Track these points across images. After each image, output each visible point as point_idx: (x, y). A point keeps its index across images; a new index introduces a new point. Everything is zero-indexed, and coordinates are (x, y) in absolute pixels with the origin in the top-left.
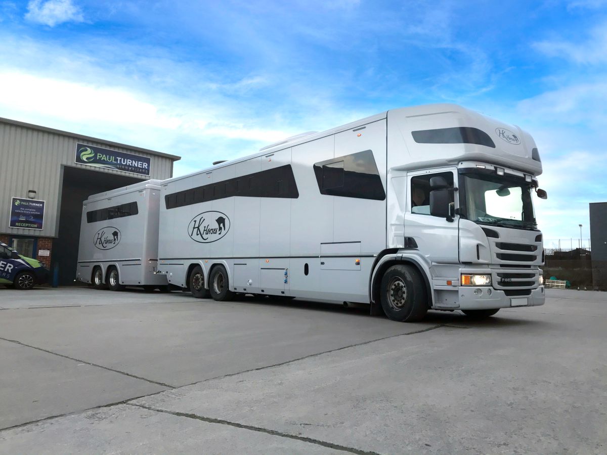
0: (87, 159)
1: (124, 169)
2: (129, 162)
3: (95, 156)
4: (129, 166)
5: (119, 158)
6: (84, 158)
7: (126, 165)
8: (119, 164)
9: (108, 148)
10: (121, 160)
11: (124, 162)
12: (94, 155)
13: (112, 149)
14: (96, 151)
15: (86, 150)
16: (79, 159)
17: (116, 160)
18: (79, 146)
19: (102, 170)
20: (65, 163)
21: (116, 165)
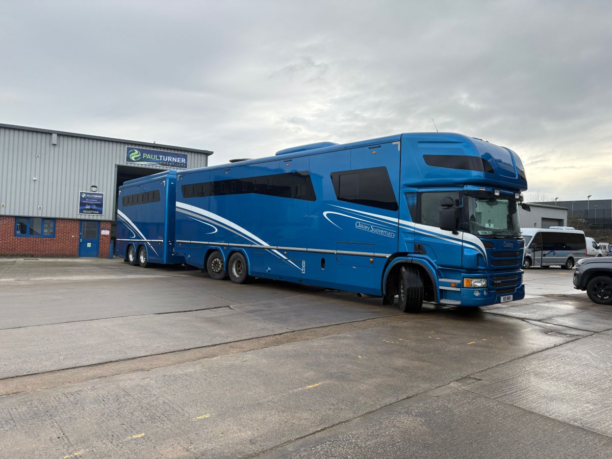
0: (135, 158)
1: (166, 165)
2: (169, 159)
3: (142, 155)
4: (170, 162)
5: (161, 156)
6: (133, 158)
7: (167, 161)
8: (161, 161)
9: (152, 149)
10: (162, 158)
11: (165, 159)
12: (140, 155)
13: (155, 150)
14: (142, 152)
15: (134, 152)
16: (129, 159)
17: (159, 158)
18: (128, 149)
19: (147, 167)
20: (118, 163)
21: (158, 162)
